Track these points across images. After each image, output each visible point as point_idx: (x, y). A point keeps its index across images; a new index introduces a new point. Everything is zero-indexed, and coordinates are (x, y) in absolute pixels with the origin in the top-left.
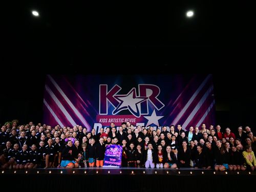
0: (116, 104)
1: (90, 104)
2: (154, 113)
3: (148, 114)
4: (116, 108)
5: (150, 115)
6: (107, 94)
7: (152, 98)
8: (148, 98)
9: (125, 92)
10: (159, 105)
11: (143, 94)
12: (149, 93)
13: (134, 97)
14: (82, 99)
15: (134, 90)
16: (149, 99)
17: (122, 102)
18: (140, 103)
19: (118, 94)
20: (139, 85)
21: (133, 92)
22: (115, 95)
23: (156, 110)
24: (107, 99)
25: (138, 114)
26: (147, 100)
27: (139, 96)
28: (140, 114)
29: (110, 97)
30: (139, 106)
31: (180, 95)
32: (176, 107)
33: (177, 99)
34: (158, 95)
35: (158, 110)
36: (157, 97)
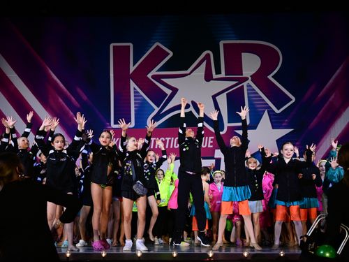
0: (158, 97)
1: (85, 98)
2: (265, 120)
3: (248, 123)
4: (157, 109)
5: (253, 126)
6: (132, 69)
7: (259, 78)
8: (247, 79)
9: (181, 63)
10: (279, 99)
11: (234, 68)
12: (250, 64)
13: (208, 77)
14: (61, 85)
15: (208, 56)
16: (249, 82)
17: (175, 91)
18: (224, 95)
19: (161, 70)
20: (221, 43)
21: (204, 63)
22: (154, 72)
23: (271, 113)
24: (133, 85)
25: (218, 124)
26: (245, 84)
27: (223, 75)
28: (226, 124)
29: (140, 78)
30: (223, 101)
31: (338, 71)
32: (328, 103)
33: (331, 81)
34: (275, 72)
35: (278, 112)
36: (273, 77)
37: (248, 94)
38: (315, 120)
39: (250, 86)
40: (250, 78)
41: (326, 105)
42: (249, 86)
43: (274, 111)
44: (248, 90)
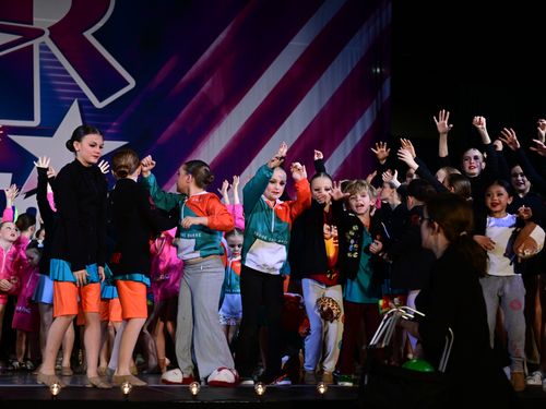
3: (36, 122)
5: (46, 130)
7: (65, 33)
8: (40, 33)
10: (104, 81)
16: (46, 39)
23: (86, 107)
26: (36, 43)
31: (222, 36)
32: (198, 95)
33: (207, 54)
34: (100, 25)
35: (99, 105)
36: (93, 34)
37: (41, 63)
38: (172, 127)
39: (47, 48)
40: (47, 33)
41: (194, 99)
42: (43, 47)
43: (90, 103)
44: (41, 55)
